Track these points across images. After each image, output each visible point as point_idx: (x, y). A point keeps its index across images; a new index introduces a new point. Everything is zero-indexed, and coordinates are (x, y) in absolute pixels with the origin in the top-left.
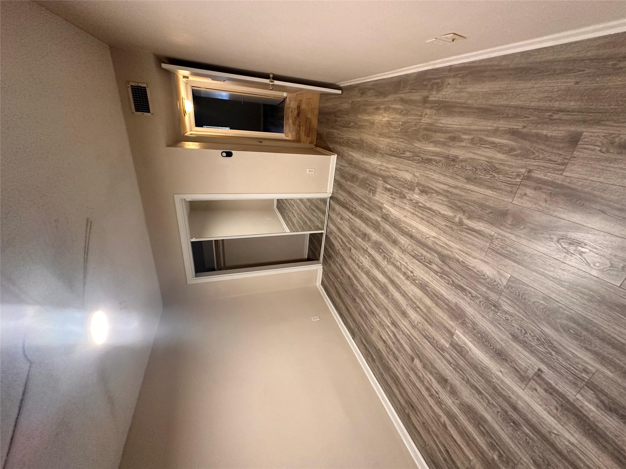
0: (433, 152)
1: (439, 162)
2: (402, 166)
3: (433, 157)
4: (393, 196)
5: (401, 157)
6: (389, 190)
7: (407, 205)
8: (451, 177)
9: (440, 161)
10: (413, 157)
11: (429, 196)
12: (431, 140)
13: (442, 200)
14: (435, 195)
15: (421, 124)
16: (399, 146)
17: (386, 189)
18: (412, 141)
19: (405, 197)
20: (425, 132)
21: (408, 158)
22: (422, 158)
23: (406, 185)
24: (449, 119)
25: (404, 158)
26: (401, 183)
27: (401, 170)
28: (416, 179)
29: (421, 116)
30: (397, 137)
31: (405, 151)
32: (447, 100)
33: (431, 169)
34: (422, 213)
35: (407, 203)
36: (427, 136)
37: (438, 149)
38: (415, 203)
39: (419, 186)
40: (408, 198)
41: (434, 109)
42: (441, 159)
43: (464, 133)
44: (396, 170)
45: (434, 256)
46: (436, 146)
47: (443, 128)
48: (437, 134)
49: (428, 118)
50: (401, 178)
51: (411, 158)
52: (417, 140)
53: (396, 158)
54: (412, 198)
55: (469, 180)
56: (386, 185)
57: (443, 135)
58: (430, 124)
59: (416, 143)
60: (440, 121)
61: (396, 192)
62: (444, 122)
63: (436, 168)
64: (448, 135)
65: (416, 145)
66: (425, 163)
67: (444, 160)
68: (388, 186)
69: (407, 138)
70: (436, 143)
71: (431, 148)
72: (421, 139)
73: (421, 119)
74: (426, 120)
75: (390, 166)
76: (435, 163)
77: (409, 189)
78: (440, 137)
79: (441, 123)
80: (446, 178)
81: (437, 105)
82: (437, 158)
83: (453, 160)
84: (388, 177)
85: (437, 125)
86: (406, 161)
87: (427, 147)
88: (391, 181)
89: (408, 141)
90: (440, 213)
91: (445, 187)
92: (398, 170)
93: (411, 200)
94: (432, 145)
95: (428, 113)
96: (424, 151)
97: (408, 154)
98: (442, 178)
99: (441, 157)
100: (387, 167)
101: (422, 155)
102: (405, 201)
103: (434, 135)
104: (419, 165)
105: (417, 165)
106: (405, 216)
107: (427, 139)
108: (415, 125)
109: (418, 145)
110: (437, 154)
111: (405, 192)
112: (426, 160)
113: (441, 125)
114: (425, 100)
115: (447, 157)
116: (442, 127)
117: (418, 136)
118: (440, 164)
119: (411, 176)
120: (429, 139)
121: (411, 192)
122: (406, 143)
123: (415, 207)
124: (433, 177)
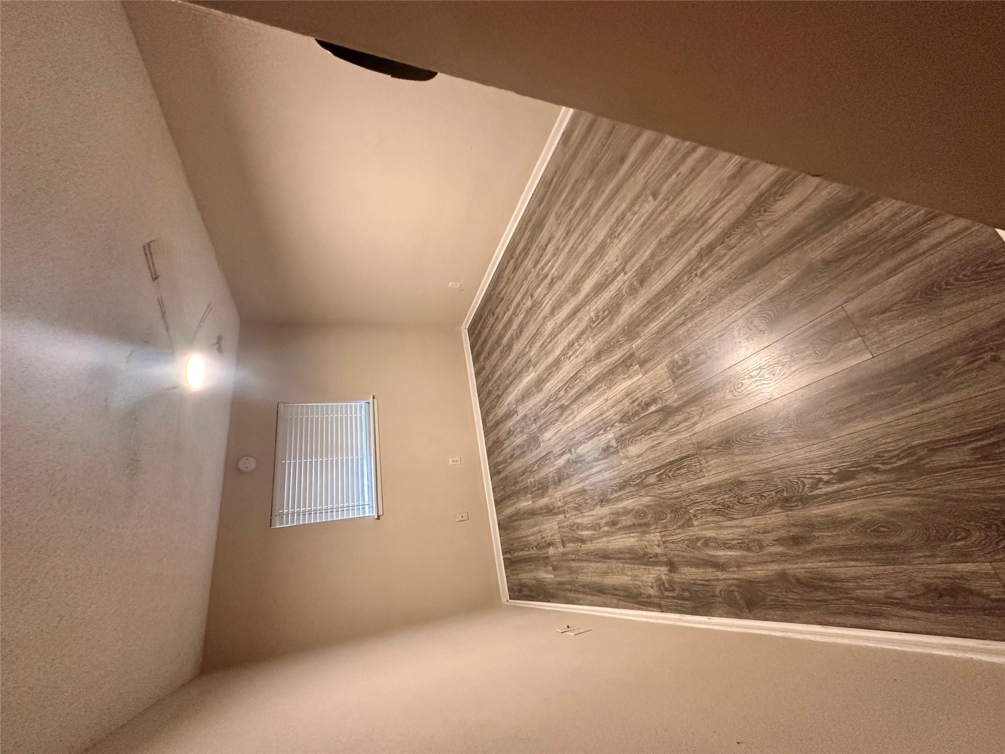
0: (622, 500)
1: (612, 492)
2: (651, 457)
3: (620, 493)
4: (636, 403)
5: (659, 468)
6: (648, 405)
7: (612, 415)
8: (594, 484)
9: (611, 494)
10: (643, 480)
11: (600, 449)
12: (633, 512)
13: (590, 456)
14: (596, 456)
15: (658, 530)
16: (674, 483)
17: (654, 400)
18: (656, 501)
19: (621, 421)
20: (646, 520)
21: (648, 473)
22: (630, 485)
23: (629, 436)
24: (629, 544)
25: (654, 470)
26: (637, 433)
27: (647, 450)
28: (621, 455)
29: (664, 542)
30: (688, 495)
31: (660, 480)
32: (643, 567)
33: (615, 479)
34: (596, 426)
35: (614, 418)
36: (639, 516)
37: (621, 505)
38: (607, 428)
39: (615, 450)
40: (617, 424)
41: (651, 554)
42: (613, 497)
43: (608, 532)
44: (655, 442)
45: (567, 401)
46: (624, 508)
47: (628, 532)
48: (631, 523)
49: (652, 541)
50: (641, 439)
51: (643, 476)
52: (650, 506)
53: (667, 461)
54: (614, 430)
55: (584, 491)
56: (659, 406)
57: (624, 523)
58: (645, 533)
59: (649, 501)
60: (636, 539)
61: (636, 414)
62: (632, 540)
63: (610, 484)
64: (619, 526)
65: (648, 498)
66: (625, 482)
67: (609, 497)
68: (653, 408)
69: (668, 502)
70: (627, 512)
71: (629, 503)
72: (645, 509)
73: (662, 537)
74: (655, 537)
75: (672, 440)
76: (616, 488)
77: (622, 435)
78: (626, 521)
79: (633, 537)
80: (598, 480)
81: (650, 560)
82: (616, 495)
83: (603, 501)
84: (663, 422)
85: (637, 534)
86: (649, 467)
87: (633, 502)
88: (655, 419)
89: (663, 498)
90: (584, 442)
91: (595, 470)
92: (653, 446)
93: (612, 426)
94: (629, 507)
95: (656, 547)
96: (633, 495)
97: (652, 479)
98: (600, 477)
99: (613, 499)
100: (676, 433)
101: (633, 489)
102: (618, 417)
103: (634, 521)
104: (629, 475)
105: (632, 473)
106: (607, 400)
107: (640, 514)
108: (666, 527)
109: (646, 500)
110: (619, 499)
111: (624, 427)
112: (625, 486)
113: (632, 535)
114: (672, 566)
115: (608, 501)
116: (630, 533)
117: (652, 511)
118: (609, 490)
119: (630, 454)
120: (636, 513)
121: (618, 435)
122: (665, 493)
123: (604, 423)
124: (608, 472)
